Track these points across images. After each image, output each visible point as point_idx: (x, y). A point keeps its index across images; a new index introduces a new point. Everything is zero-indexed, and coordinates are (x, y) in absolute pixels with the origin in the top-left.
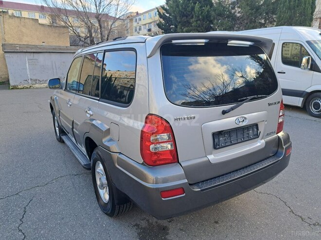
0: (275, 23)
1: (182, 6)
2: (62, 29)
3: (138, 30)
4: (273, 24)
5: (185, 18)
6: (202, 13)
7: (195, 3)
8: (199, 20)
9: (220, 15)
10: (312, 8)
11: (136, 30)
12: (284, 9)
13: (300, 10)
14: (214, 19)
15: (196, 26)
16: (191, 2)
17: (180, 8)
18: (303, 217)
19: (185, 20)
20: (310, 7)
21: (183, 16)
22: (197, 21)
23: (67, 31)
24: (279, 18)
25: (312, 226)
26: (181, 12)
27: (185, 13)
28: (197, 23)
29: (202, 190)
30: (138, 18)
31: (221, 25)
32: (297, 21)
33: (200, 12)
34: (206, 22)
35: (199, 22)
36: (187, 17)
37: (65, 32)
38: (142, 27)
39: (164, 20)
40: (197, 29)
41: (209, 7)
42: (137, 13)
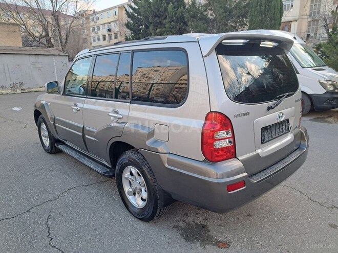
0: (247, 27)
1: (154, 6)
2: (11, 26)
3: (96, 30)
4: (244, 28)
5: (158, 18)
6: (176, 14)
7: (168, 4)
8: (173, 21)
9: (194, 17)
10: (280, 13)
11: (93, 30)
12: (256, 13)
13: (270, 15)
14: (188, 21)
15: (170, 28)
16: (164, 2)
17: (153, 7)
18: (320, 202)
19: (158, 21)
20: (279, 12)
21: (155, 17)
22: (170, 22)
23: (18, 29)
24: (251, 21)
25: (330, 209)
26: (154, 12)
27: (158, 13)
28: (170, 24)
29: (258, 182)
30: (95, 16)
31: (196, 27)
32: (268, 24)
33: (174, 13)
34: (180, 24)
35: (173, 23)
36: (159, 17)
37: (16, 30)
38: (101, 27)
39: (132, 20)
40: (171, 31)
41: (182, 7)
42: (94, 12)
